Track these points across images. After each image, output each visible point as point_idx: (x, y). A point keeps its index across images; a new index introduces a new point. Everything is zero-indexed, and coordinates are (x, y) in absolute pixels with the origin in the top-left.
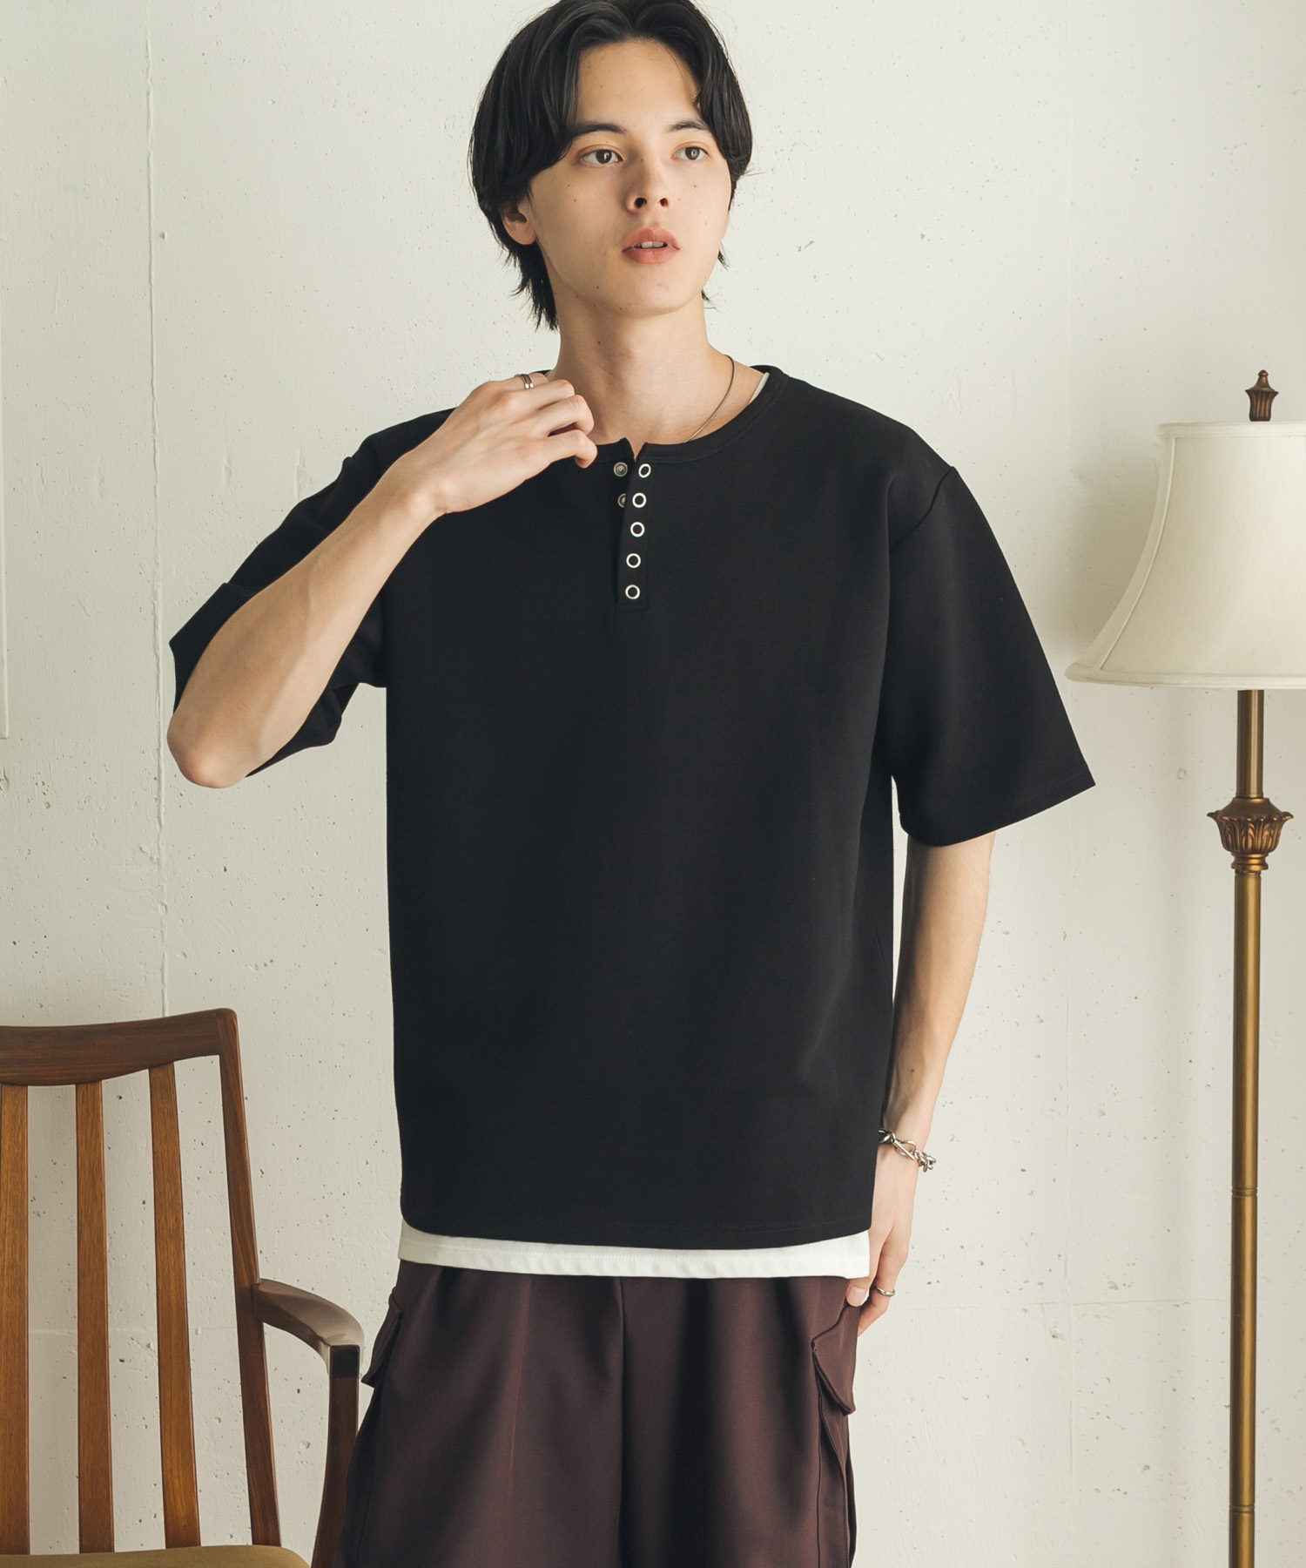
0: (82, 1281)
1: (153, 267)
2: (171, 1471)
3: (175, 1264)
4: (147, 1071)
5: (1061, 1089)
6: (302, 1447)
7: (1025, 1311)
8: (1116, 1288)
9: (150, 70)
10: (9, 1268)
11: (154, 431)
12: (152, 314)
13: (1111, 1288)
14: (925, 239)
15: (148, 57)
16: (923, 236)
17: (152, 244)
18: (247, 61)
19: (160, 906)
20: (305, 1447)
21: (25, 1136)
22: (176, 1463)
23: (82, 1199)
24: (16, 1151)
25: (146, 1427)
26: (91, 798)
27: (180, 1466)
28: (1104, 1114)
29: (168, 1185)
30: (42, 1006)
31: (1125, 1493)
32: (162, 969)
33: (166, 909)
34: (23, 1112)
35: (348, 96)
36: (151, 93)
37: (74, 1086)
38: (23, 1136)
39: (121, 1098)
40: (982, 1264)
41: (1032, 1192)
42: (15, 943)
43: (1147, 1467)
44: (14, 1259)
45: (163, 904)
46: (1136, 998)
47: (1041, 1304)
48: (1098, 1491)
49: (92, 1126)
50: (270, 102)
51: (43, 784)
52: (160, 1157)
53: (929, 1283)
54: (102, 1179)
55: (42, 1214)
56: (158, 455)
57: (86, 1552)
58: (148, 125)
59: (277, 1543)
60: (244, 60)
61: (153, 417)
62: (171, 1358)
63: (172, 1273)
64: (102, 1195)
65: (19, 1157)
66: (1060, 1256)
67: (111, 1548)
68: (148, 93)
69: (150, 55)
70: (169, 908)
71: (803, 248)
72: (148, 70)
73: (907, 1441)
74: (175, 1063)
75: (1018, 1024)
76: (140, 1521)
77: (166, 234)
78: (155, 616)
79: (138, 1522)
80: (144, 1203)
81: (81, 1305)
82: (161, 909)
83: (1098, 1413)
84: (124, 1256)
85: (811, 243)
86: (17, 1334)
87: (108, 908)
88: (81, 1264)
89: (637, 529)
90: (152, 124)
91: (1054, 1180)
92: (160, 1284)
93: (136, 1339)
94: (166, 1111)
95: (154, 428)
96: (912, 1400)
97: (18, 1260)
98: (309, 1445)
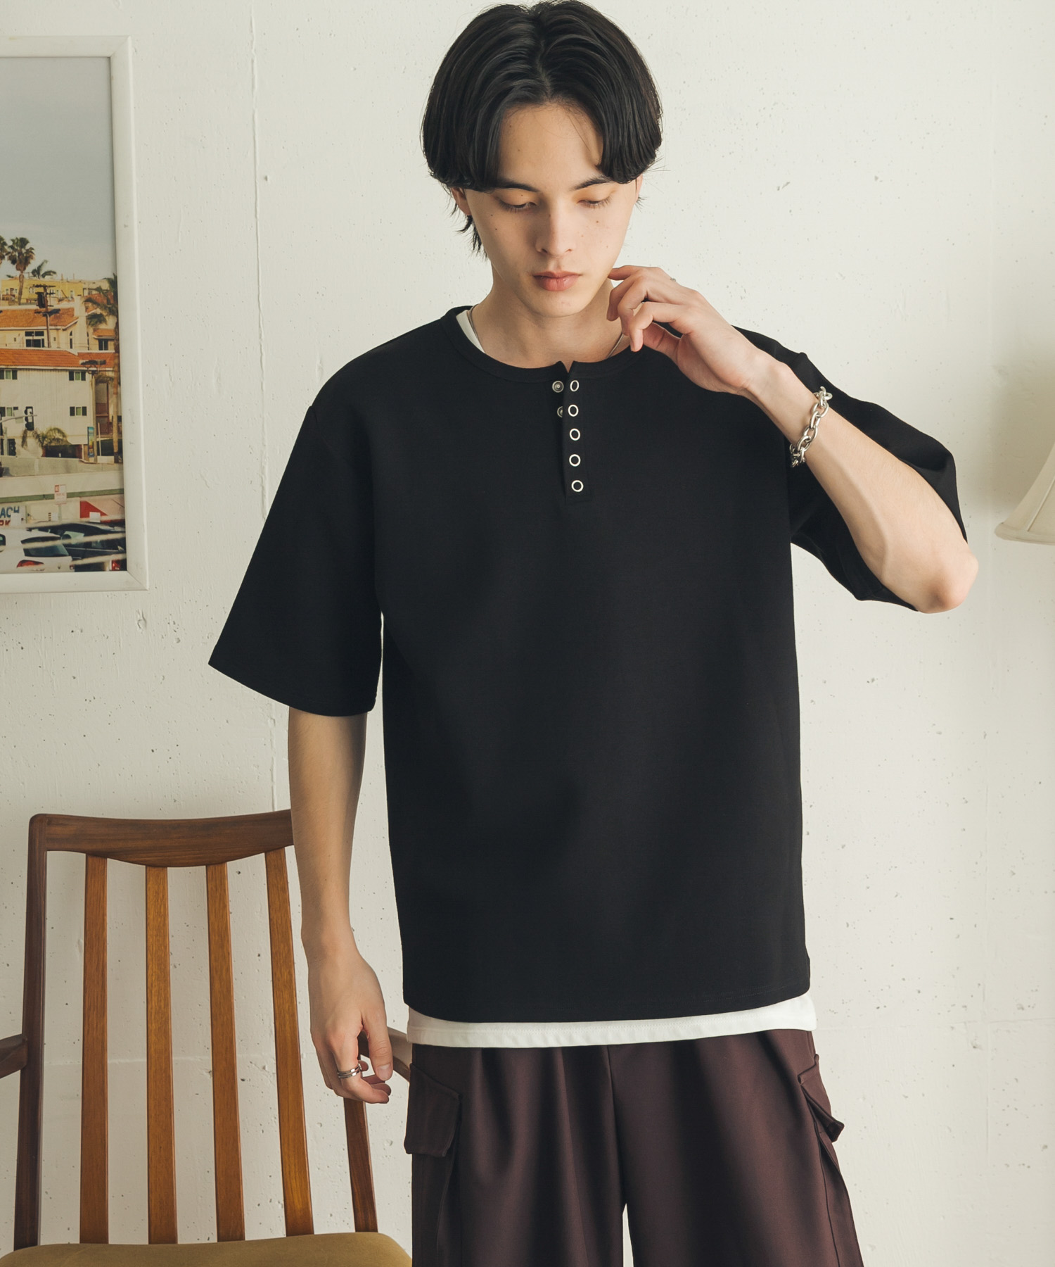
0: (214, 1023)
1: (258, 202)
2: (290, 1174)
3: (289, 1009)
4: (263, 854)
5: (981, 855)
6: (387, 1145)
7: (952, 1028)
8: (1023, 1009)
9: (254, 42)
10: (155, 1013)
11: (260, 338)
12: (258, 243)
13: (1019, 1009)
14: (879, 180)
15: (252, 32)
16: (876, 178)
17: (258, 185)
18: (333, 35)
19: (269, 721)
20: (389, 1144)
21: (166, 908)
22: (293, 1167)
23: (213, 956)
24: (159, 920)
25: (263, 1132)
26: (213, 634)
27: (297, 1170)
28: (1014, 874)
29: (282, 946)
30: (175, 801)
31: (1029, 1167)
32: (272, 770)
33: (274, 722)
34: (164, 887)
35: (416, 64)
36: (255, 61)
37: (205, 867)
38: (165, 907)
39: (239, 873)
40: (919, 992)
41: (959, 936)
42: (153, 751)
43: (1046, 1147)
44: (160, 1007)
45: (271, 719)
46: (1040, 783)
47: (965, 1023)
48: (1008, 1166)
49: (220, 899)
50: (352, 69)
51: (174, 623)
52: (275, 922)
53: (878, 1008)
54: (228, 941)
55: (177, 966)
56: (264, 357)
57: (224, 1241)
58: (253, 87)
59: (375, 1230)
60: (331, 35)
61: (260, 327)
62: (287, 1083)
63: (287, 1016)
64: (229, 954)
65: (161, 925)
66: (979, 985)
67: (242, 1237)
68: (253, 61)
69: (254, 30)
70: (276, 722)
71: (781, 188)
72: (252, 42)
73: (861, 1131)
74: (286, 848)
75: (948, 805)
76: (259, 1205)
77: (268, 177)
78: (263, 488)
79: (257, 1206)
80: (259, 955)
81: (214, 1042)
82: (270, 722)
83: (1008, 1106)
84: (243, 998)
85: (788, 183)
86: (164, 1068)
87: (227, 722)
88: (213, 1010)
89: (575, 434)
90: (256, 86)
91: (975, 926)
92: (277, 1024)
93: (253, 1062)
94: (279, 886)
95: (261, 335)
96: (864, 1099)
97: (163, 1006)
98: (392, 1143)
